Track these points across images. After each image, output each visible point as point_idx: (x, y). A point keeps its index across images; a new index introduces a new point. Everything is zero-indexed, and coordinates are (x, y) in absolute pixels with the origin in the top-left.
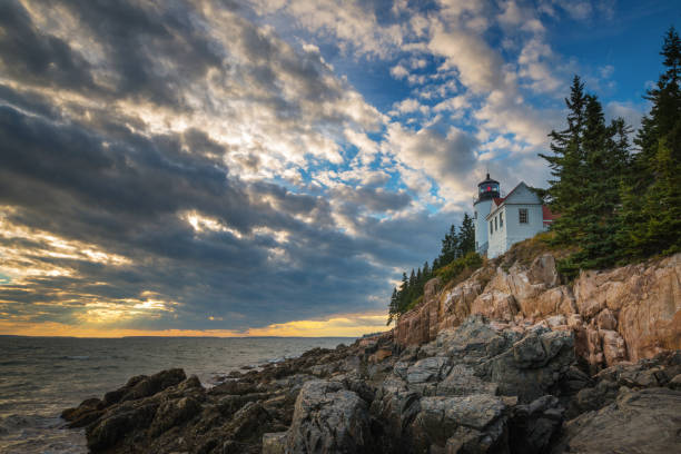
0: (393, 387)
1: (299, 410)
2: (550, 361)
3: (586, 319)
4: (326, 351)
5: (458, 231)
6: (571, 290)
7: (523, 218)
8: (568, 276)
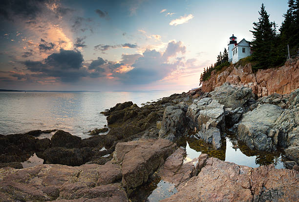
0: (193, 107)
1: (165, 116)
2: (245, 97)
3: (258, 84)
4: (178, 95)
5: (222, 54)
6: (255, 75)
7: (244, 51)
8: (255, 71)
